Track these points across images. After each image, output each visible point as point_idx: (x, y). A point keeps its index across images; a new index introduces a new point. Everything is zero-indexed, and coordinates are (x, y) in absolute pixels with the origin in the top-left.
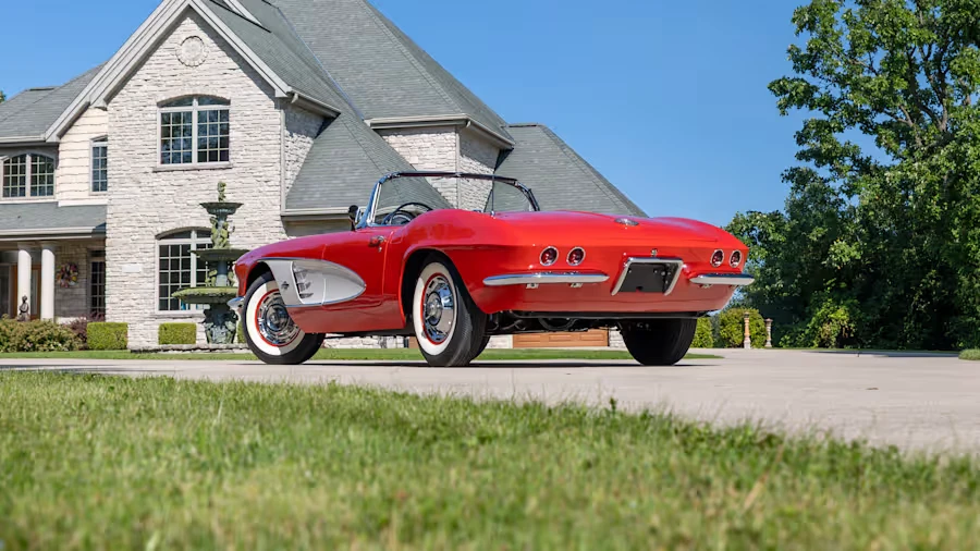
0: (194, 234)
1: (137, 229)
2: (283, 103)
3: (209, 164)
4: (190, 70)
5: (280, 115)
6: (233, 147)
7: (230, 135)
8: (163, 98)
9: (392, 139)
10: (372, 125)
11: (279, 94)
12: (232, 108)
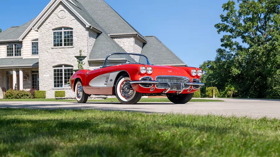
0: (63, 66)
1: (47, 65)
2: (88, 29)
3: (67, 46)
4: (61, 20)
5: (87, 33)
6: (74, 42)
7: (73, 38)
8: (54, 28)
9: (115, 40)
10: (110, 36)
11: (87, 26)
12: (73, 31)
